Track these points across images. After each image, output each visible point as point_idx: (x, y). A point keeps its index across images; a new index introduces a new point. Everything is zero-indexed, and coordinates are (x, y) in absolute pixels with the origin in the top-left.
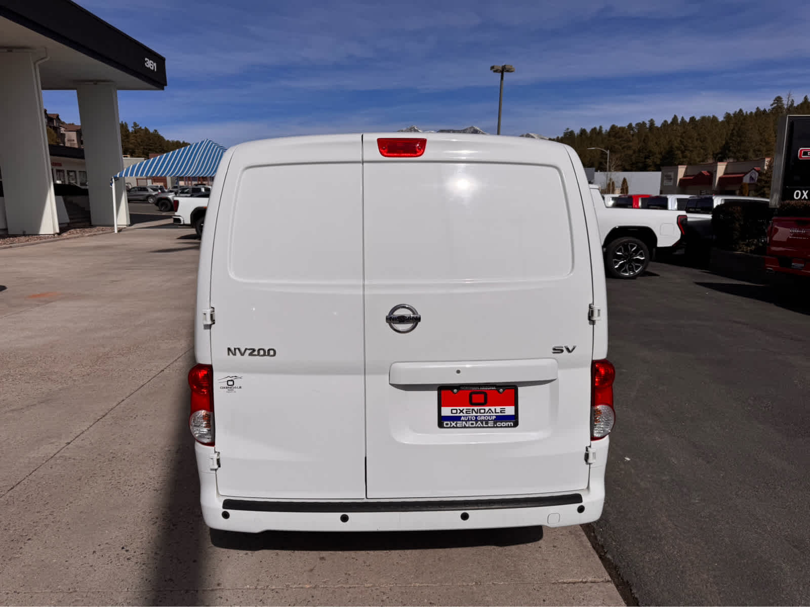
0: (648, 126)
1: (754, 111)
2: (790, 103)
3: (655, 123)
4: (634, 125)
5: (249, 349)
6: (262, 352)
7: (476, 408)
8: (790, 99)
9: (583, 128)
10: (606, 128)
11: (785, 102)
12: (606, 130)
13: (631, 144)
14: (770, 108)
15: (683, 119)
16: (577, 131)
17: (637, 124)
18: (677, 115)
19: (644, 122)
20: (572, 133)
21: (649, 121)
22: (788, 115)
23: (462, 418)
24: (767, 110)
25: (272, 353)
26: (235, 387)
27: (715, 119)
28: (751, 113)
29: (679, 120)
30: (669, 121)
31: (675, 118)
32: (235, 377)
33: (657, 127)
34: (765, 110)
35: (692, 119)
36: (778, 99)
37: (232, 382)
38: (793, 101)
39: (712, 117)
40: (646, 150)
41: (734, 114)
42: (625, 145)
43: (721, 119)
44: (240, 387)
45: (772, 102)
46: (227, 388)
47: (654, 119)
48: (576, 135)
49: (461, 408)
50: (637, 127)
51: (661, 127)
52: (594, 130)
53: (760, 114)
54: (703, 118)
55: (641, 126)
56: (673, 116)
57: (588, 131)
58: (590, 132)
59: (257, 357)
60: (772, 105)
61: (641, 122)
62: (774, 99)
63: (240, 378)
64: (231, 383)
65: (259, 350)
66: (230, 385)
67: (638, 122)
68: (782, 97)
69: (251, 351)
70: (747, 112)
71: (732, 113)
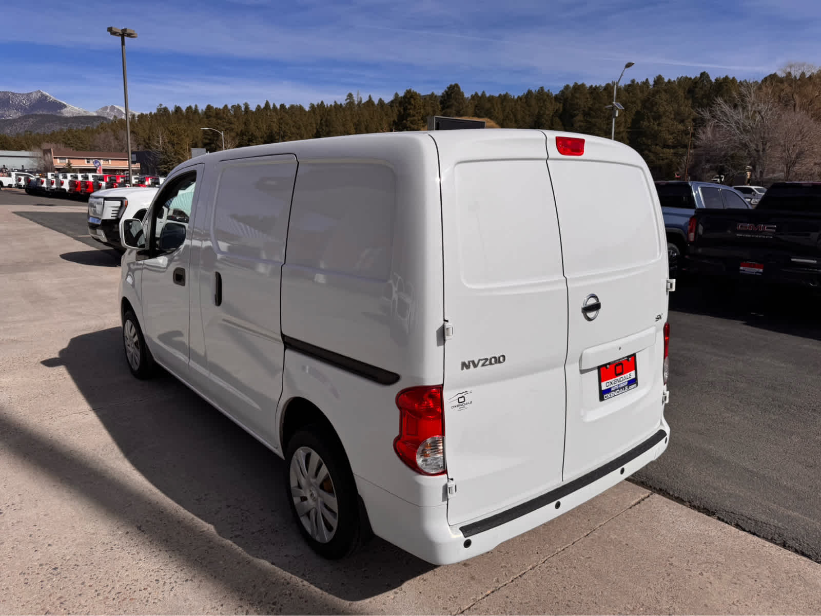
0: (243, 109)
1: (333, 104)
2: (359, 100)
3: (249, 107)
4: (229, 107)
5: (482, 360)
6: (493, 360)
7: (618, 378)
8: (359, 96)
9: (178, 105)
10: (202, 107)
11: (356, 99)
12: (202, 110)
13: (233, 126)
14: (345, 102)
15: (274, 105)
16: (171, 109)
17: (233, 107)
18: (268, 101)
19: (238, 105)
20: (166, 109)
21: (244, 104)
22: (435, 116)
23: (612, 389)
24: (343, 104)
25: (501, 359)
26: (467, 404)
27: (301, 108)
28: (331, 105)
29: (272, 106)
30: (263, 106)
31: (267, 104)
32: (466, 392)
33: (251, 111)
34: (341, 104)
35: (282, 106)
36: (350, 96)
37: (463, 398)
38: (361, 98)
39: (299, 106)
40: (248, 133)
41: (318, 105)
42: (228, 127)
43: (307, 108)
44: (471, 402)
45: (346, 97)
46: (458, 406)
47: (249, 103)
48: (171, 112)
49: (611, 380)
50: (233, 109)
51: (255, 111)
52: (189, 108)
53: (337, 107)
54: (292, 107)
55: (237, 108)
56: (265, 102)
57: (184, 109)
58: (186, 110)
59: (489, 366)
60: (346, 100)
61: (236, 105)
62: (347, 94)
63: (471, 392)
64: (461, 400)
65: (491, 359)
66: (461, 402)
67: (233, 104)
68: (353, 93)
69: (484, 361)
70: (327, 105)
71: (315, 104)
